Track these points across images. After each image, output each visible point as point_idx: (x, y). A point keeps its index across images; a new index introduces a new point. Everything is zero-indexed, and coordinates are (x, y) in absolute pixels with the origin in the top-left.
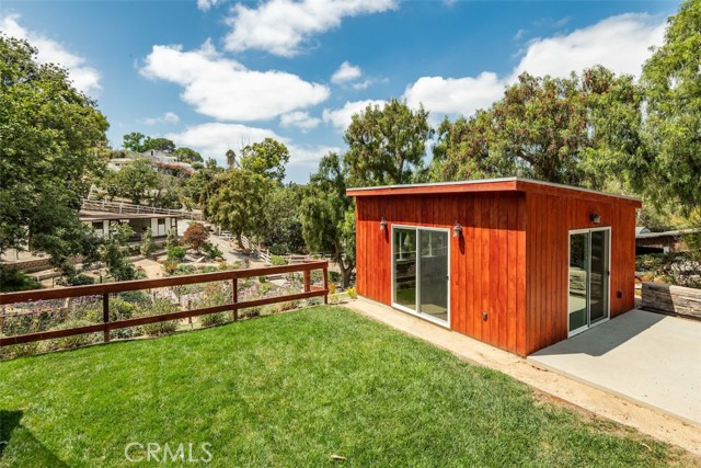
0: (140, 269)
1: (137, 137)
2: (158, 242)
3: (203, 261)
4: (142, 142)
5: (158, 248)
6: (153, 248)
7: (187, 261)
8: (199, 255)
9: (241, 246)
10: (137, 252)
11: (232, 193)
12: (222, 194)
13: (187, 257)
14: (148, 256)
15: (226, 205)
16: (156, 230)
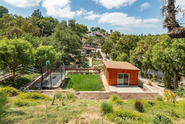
0: (88, 59)
1: (93, 28)
2: (92, 54)
3: (99, 58)
4: (94, 29)
5: (92, 55)
6: (91, 55)
7: (96, 58)
8: (99, 57)
9: (107, 56)
10: (88, 56)
11: (105, 45)
12: (103, 46)
13: (96, 57)
14: (90, 57)
15: (104, 48)
16: (92, 51)
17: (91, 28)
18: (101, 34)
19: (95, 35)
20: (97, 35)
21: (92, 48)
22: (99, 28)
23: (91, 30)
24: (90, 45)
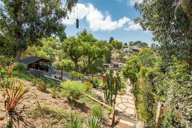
0: (114, 72)
4: (132, 43)
5: (118, 69)
7: (121, 72)
16: (119, 66)
17: (129, 43)
18: (139, 48)
19: (131, 50)
20: (134, 50)
21: (120, 64)
22: (140, 42)
23: (129, 44)
24: (121, 60)
